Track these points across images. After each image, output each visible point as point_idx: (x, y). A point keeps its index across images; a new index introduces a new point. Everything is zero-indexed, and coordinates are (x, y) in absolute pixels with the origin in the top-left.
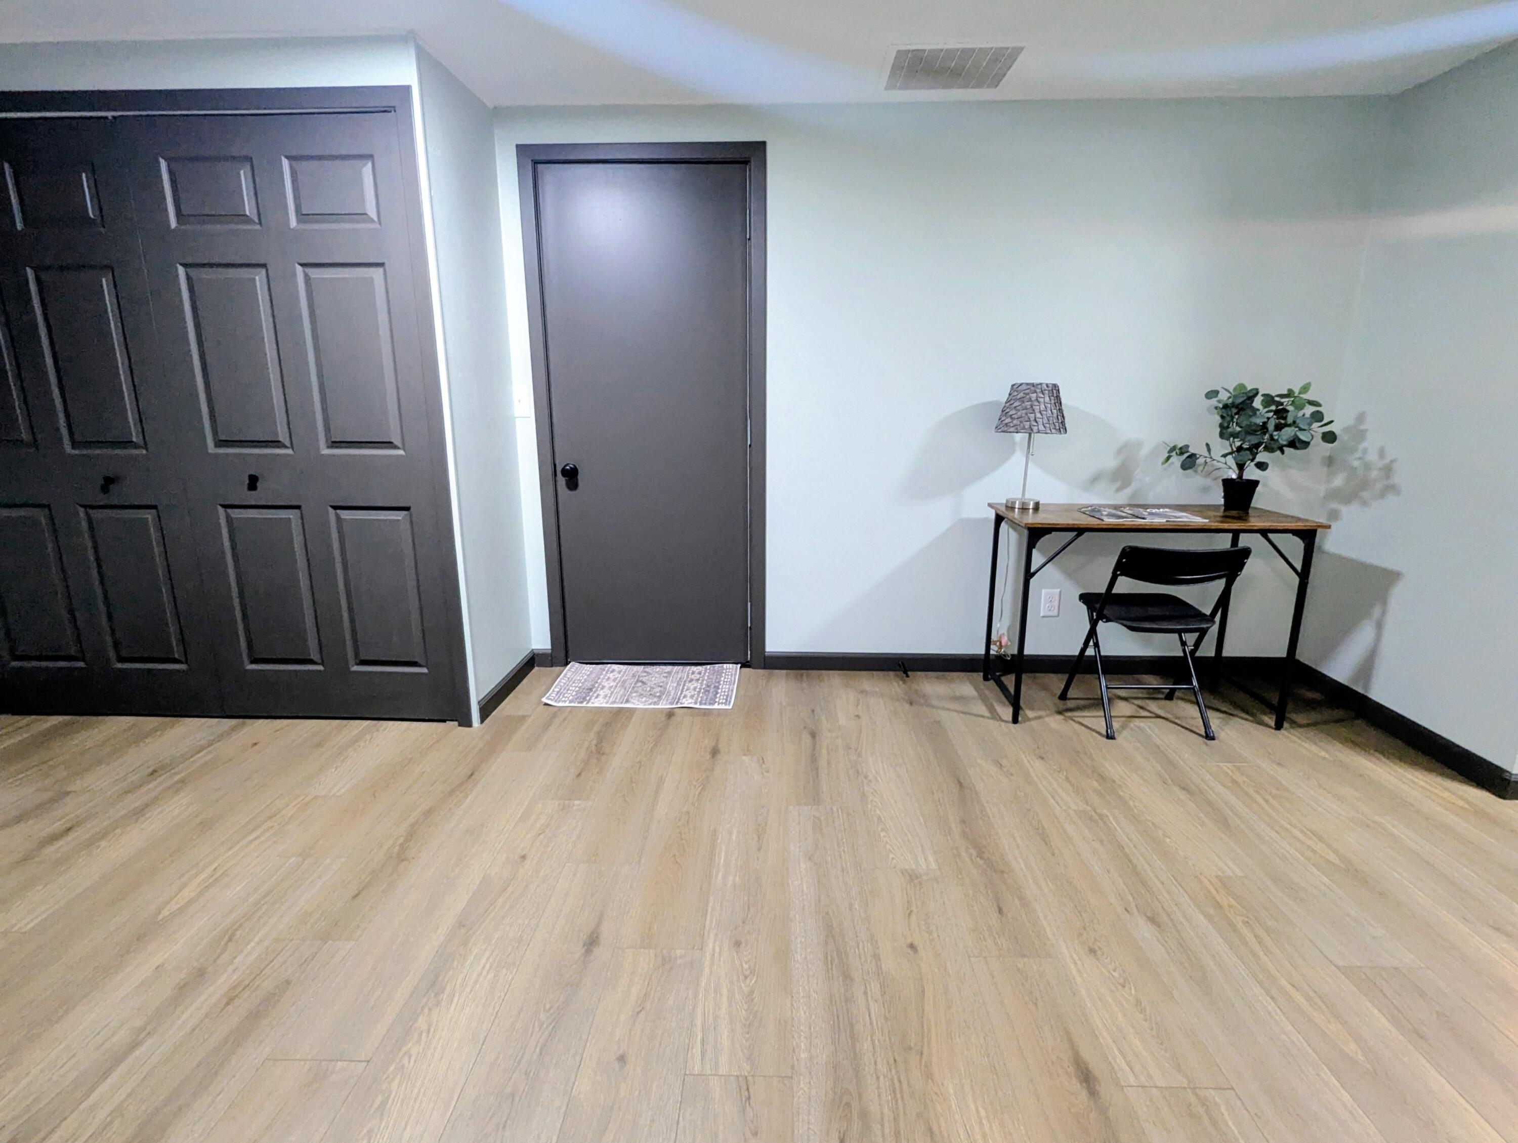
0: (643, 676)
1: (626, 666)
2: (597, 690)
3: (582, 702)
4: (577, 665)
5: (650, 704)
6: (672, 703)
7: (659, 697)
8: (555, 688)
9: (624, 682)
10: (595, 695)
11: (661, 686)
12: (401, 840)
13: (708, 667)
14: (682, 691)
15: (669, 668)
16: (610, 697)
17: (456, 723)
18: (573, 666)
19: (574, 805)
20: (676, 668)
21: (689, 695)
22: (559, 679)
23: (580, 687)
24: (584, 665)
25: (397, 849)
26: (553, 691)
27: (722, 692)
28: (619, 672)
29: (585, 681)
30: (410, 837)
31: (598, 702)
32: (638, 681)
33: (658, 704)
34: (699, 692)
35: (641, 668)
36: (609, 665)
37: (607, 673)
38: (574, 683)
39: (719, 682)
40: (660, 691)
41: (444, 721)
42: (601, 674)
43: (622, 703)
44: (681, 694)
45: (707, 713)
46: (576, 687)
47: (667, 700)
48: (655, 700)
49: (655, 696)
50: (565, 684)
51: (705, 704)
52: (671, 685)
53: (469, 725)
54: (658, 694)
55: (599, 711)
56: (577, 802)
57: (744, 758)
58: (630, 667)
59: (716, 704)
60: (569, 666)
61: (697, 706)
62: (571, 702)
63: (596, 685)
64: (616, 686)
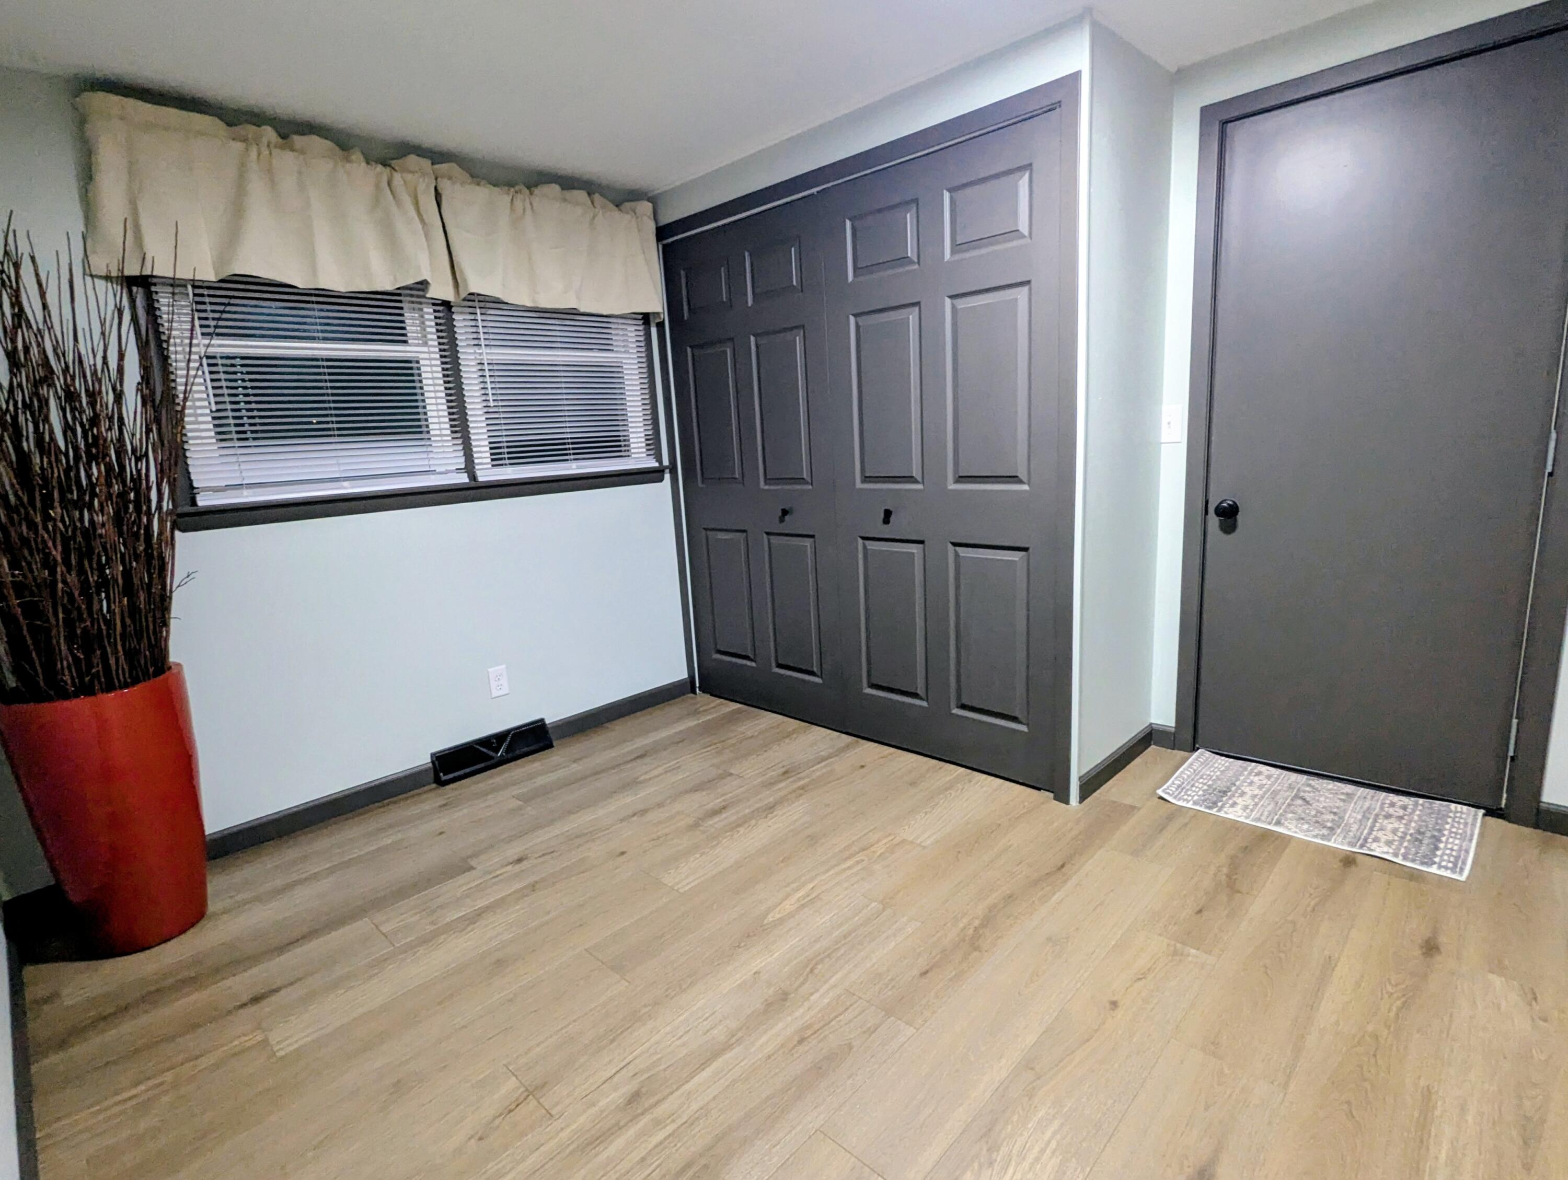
0: (1304, 791)
1: (1279, 771)
2: (1233, 796)
3: (1210, 808)
4: (1208, 754)
5: (1316, 836)
6: (1352, 844)
7: (1331, 829)
8: (1174, 781)
9: (1275, 793)
10: (1231, 802)
11: (1335, 814)
12: (977, 923)
13: (1421, 801)
14: (1372, 829)
15: (1349, 788)
16: (1252, 811)
17: (1052, 795)
18: (1202, 755)
19: (1188, 955)
20: (1361, 791)
21: (1384, 838)
22: (1181, 769)
23: (1209, 786)
24: (1218, 757)
25: (971, 932)
26: (1173, 783)
27: (1446, 848)
28: (1269, 777)
29: (1218, 778)
30: (987, 921)
31: (1234, 813)
32: (1296, 797)
33: (1329, 840)
34: (1403, 838)
35: (1303, 778)
36: (1254, 764)
37: (1250, 774)
38: (1201, 778)
39: (1440, 831)
40: (1333, 821)
41: (1039, 789)
42: (1241, 774)
43: (1270, 823)
44: (1370, 834)
45: (1414, 876)
46: (1205, 784)
47: (1345, 838)
48: (1325, 832)
49: (1324, 827)
50: (1189, 776)
51: (1413, 861)
52: (1352, 815)
53: (1066, 801)
54: (1329, 824)
55: (1235, 826)
56: (1193, 951)
57: (1491, 977)
58: (1285, 772)
59: (1435, 866)
60: (1197, 753)
61: (1399, 860)
62: (1195, 803)
63: (1233, 788)
64: (1262, 797)
